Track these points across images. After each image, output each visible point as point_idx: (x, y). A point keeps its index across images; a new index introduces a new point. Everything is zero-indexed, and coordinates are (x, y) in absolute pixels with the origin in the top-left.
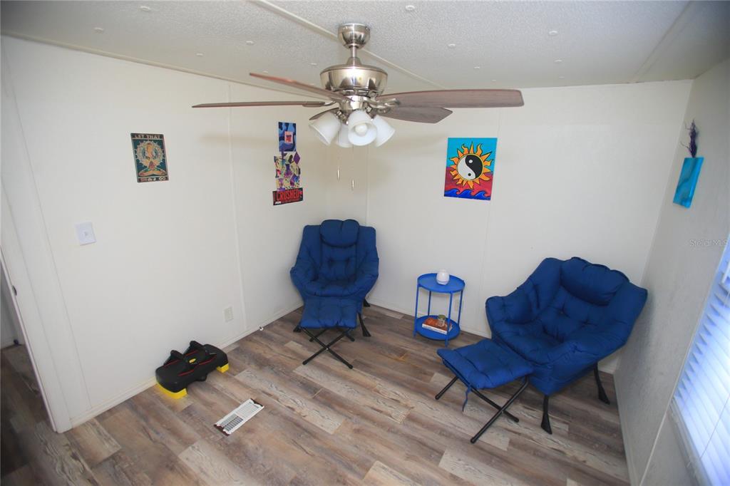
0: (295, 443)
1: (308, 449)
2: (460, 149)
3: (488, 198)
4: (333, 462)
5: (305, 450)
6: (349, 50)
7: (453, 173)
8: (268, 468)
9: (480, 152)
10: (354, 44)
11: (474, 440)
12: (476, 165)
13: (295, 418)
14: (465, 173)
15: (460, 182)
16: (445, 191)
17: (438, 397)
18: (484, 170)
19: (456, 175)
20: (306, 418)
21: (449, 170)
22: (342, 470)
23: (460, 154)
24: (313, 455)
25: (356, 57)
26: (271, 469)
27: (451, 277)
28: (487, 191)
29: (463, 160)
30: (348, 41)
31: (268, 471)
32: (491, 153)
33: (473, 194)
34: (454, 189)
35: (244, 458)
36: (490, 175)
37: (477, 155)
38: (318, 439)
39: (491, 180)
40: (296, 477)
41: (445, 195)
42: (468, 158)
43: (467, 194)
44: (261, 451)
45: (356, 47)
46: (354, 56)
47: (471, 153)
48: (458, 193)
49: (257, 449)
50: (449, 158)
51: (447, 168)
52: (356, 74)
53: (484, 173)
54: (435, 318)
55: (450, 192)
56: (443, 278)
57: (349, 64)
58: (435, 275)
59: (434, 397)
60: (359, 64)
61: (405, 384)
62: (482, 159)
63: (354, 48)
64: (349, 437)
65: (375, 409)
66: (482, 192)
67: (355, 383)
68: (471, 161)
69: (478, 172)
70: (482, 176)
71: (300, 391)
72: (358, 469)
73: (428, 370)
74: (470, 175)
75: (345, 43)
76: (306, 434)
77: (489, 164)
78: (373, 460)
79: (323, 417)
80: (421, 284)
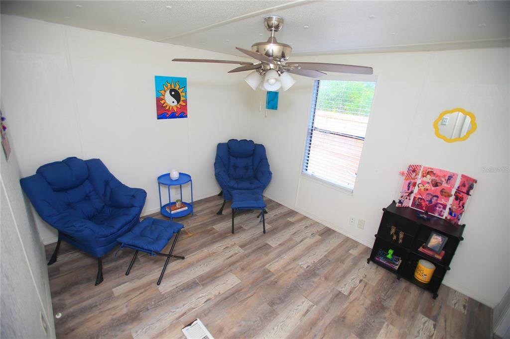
0: (242, 301)
1: (249, 295)
2: (165, 84)
3: (186, 116)
4: (261, 284)
5: (249, 297)
6: (270, 32)
7: (162, 102)
8: (258, 318)
9: (178, 87)
10: (273, 29)
11: (264, 232)
12: (176, 96)
13: (219, 299)
14: (170, 101)
15: (168, 108)
16: (158, 116)
17: (233, 232)
18: (182, 98)
19: (164, 103)
20: (221, 293)
21: (159, 100)
22: (268, 281)
23: (166, 88)
24: (254, 293)
25: (274, 37)
26: (259, 316)
27: (180, 174)
28: (185, 112)
29: (168, 92)
30: (270, 27)
31: (261, 318)
32: (184, 87)
33: (177, 115)
34: (163, 113)
35: (246, 334)
36: (185, 101)
37: (177, 88)
38: (241, 290)
39: (186, 105)
40: (268, 304)
41: (158, 118)
42: (171, 91)
43: (173, 116)
44: (243, 323)
45: (274, 30)
46: (273, 36)
47: (173, 87)
48: (167, 116)
49: (240, 325)
50: (157, 91)
51: (157, 98)
52: (273, 48)
53: (182, 101)
54: (174, 203)
55: (161, 116)
56: (175, 175)
57: (269, 42)
58: (169, 174)
59: (231, 234)
60: (275, 42)
61: (214, 240)
62: (180, 91)
63: (273, 31)
64: (245, 274)
65: (228, 258)
66: (181, 113)
67: (199, 261)
68: (173, 93)
69: (178, 100)
70: (181, 103)
71: (192, 292)
72: (268, 275)
73: (209, 228)
74: (173, 102)
75: (268, 27)
76: (236, 294)
77: (184, 94)
78: (264, 268)
79: (224, 283)
80: (161, 181)
